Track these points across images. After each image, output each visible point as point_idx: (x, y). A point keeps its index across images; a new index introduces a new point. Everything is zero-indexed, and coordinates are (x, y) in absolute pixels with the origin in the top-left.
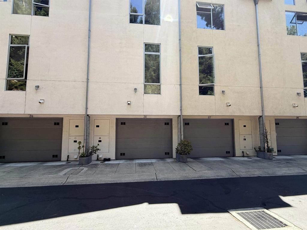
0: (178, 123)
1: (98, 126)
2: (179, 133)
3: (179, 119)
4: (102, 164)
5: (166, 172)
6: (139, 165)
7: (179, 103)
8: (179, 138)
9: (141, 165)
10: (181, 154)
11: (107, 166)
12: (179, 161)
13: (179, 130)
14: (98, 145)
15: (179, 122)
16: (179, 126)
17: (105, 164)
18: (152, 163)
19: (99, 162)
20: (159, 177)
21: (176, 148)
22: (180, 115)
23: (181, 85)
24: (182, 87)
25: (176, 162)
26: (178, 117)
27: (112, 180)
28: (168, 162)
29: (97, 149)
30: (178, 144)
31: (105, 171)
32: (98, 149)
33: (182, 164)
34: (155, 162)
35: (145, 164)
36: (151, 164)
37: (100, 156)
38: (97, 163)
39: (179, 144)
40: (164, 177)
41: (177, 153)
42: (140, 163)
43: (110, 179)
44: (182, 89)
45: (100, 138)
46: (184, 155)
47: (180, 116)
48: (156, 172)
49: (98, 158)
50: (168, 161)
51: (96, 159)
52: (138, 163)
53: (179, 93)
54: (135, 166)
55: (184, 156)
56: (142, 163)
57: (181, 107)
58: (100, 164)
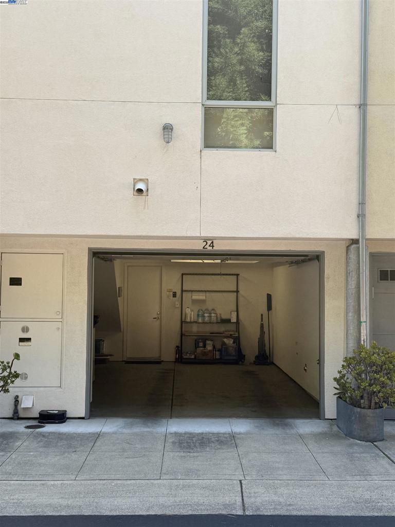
0: (347, 274)
1: (16, 282)
2: (350, 314)
3: (353, 256)
4: (29, 435)
5: (285, 477)
6: (180, 443)
7: (354, 186)
8: (350, 337)
9: (188, 443)
10: (355, 403)
11: (48, 445)
12: (350, 434)
13: (352, 302)
14: (17, 356)
15: (352, 266)
16: (353, 284)
17: (43, 435)
18: (233, 436)
19: (19, 427)
20: (253, 500)
21: (335, 379)
22: (355, 237)
23: (363, 106)
24: (369, 117)
25: (335, 437)
26: (348, 248)
27: (64, 502)
28: (301, 436)
29: (10, 373)
30: (346, 360)
31: (40, 465)
32: (16, 376)
33: (359, 448)
34: (246, 433)
35: (203, 441)
36: (230, 440)
37: (26, 403)
38: (10, 430)
39: (349, 362)
40: (276, 498)
41: (340, 397)
42: (185, 433)
43: (56, 500)
44: (369, 123)
45: (26, 330)
46: (370, 408)
47: (355, 242)
48: (241, 478)
49: (16, 412)
50: (301, 431)
51: (9, 414)
52: (176, 434)
53: (354, 144)
54: (161, 448)
55: (368, 412)
56: (191, 436)
57: (362, 204)
58: (23, 434)
